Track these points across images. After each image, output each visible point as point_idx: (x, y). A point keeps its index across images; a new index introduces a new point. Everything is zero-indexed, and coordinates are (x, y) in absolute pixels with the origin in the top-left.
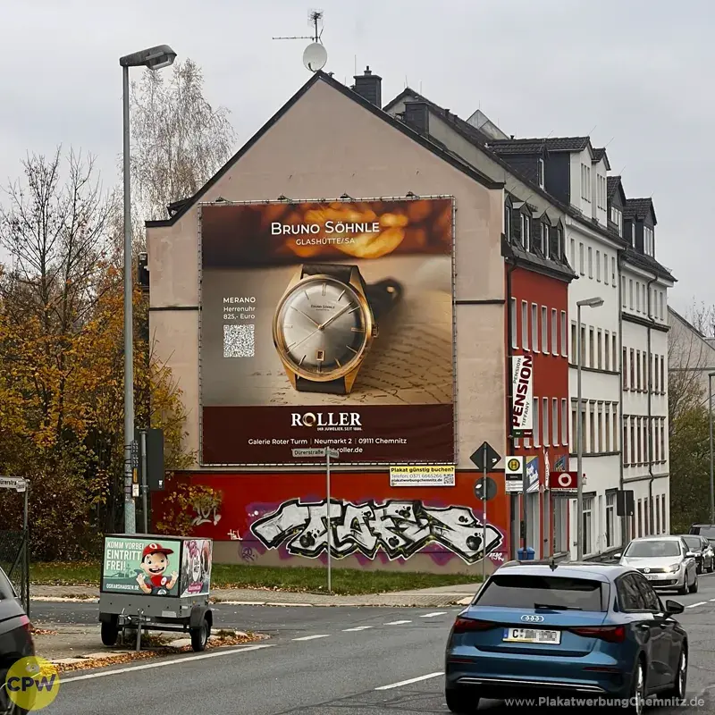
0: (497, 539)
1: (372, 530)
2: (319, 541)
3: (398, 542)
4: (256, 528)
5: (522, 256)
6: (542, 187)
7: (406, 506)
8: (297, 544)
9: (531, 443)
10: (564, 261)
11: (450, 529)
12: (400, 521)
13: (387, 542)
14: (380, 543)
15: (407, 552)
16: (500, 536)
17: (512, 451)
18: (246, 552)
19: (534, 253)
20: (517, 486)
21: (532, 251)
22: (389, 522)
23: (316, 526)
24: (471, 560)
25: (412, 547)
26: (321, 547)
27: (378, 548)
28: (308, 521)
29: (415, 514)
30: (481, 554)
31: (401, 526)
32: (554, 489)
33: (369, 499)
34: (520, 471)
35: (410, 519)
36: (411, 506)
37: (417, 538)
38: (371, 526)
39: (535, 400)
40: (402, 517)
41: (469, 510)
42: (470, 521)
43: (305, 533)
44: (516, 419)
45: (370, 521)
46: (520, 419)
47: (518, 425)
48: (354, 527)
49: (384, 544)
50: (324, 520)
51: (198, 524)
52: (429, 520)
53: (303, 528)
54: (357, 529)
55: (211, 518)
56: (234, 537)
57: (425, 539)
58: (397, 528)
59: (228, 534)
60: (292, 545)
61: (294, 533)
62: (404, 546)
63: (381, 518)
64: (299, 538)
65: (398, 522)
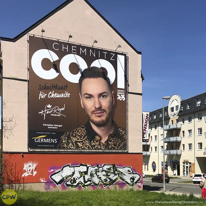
0: (140, 178)
2: (78, 181)
3: (107, 180)
4: (52, 177)
7: (110, 166)
8: (69, 183)
11: (125, 175)
12: (108, 172)
13: (103, 181)
14: (101, 181)
15: (110, 184)
18: (48, 187)
22: (104, 173)
23: (77, 175)
24: (131, 186)
25: (112, 182)
26: (79, 183)
27: (100, 183)
28: (74, 173)
29: (113, 169)
30: (134, 184)
31: (108, 174)
33: (97, 164)
35: (111, 171)
36: (112, 166)
37: (114, 179)
40: (109, 171)
41: (131, 168)
42: (131, 172)
43: (72, 178)
44: (144, 135)
45: (97, 173)
48: (92, 175)
49: (102, 182)
50: (80, 172)
51: (26, 176)
52: (118, 172)
53: (72, 176)
54: (92, 176)
55: (32, 173)
56: (42, 181)
57: (117, 179)
58: (107, 175)
59: (40, 180)
60: (67, 183)
61: (68, 178)
62: (109, 182)
63: (101, 171)
64: (70, 180)
65: (107, 173)
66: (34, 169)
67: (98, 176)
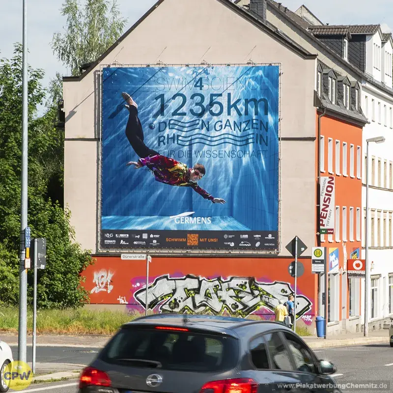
0: (308, 306)
1: (219, 297)
2: (182, 305)
3: (237, 307)
4: (138, 296)
5: (329, 106)
6: (346, 59)
7: (244, 281)
8: (166, 307)
9: (334, 238)
10: (360, 111)
11: (275, 298)
12: (240, 291)
13: (230, 306)
14: (225, 307)
15: (245, 314)
16: (310, 304)
17: (319, 243)
18: (131, 312)
19: (338, 104)
20: (320, 268)
21: (337, 103)
23: (180, 294)
25: (247, 310)
26: (184, 309)
27: (223, 311)
28: (174, 291)
29: (250, 287)
31: (240, 295)
32: (350, 272)
33: (218, 276)
34: (322, 258)
35: (245, 290)
36: (248, 281)
37: (251, 304)
38: (219, 295)
39: (337, 208)
40: (241, 289)
41: (288, 285)
42: (289, 292)
44: (322, 221)
46: (325, 221)
47: (324, 225)
48: (207, 295)
49: (228, 308)
50: (186, 290)
51: (96, 292)
52: (260, 291)
53: (171, 295)
54: (209, 297)
55: (106, 287)
56: (122, 301)
57: (257, 305)
58: (237, 297)
59: (118, 299)
60: (163, 307)
61: (165, 299)
62: (242, 309)
63: (226, 289)
64: (168, 303)
65: (238, 292)
66: (109, 281)
67: (220, 298)
